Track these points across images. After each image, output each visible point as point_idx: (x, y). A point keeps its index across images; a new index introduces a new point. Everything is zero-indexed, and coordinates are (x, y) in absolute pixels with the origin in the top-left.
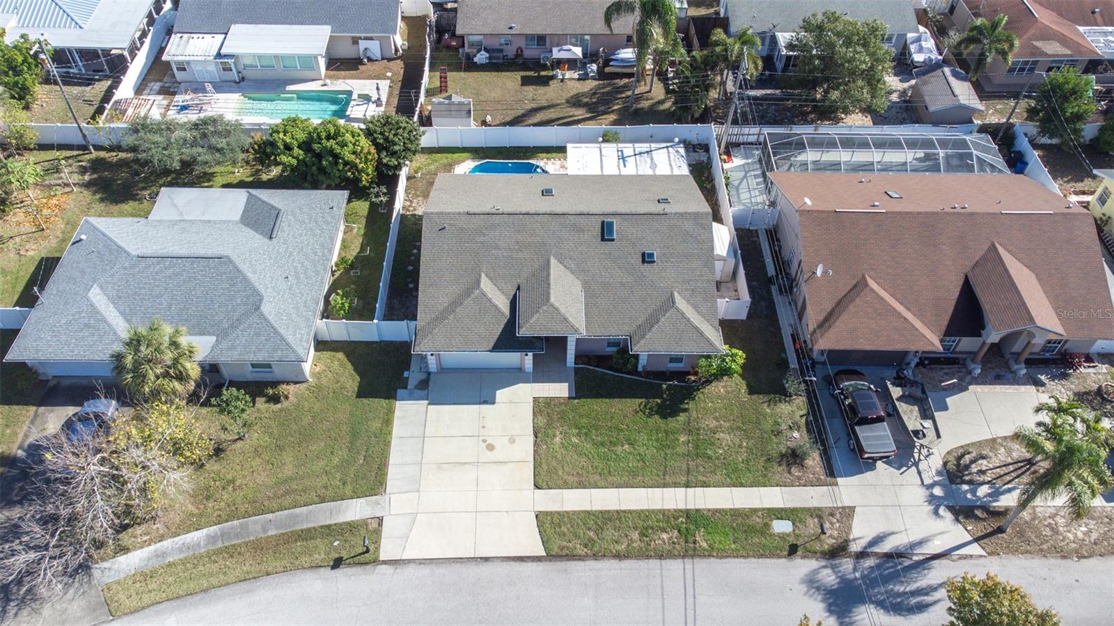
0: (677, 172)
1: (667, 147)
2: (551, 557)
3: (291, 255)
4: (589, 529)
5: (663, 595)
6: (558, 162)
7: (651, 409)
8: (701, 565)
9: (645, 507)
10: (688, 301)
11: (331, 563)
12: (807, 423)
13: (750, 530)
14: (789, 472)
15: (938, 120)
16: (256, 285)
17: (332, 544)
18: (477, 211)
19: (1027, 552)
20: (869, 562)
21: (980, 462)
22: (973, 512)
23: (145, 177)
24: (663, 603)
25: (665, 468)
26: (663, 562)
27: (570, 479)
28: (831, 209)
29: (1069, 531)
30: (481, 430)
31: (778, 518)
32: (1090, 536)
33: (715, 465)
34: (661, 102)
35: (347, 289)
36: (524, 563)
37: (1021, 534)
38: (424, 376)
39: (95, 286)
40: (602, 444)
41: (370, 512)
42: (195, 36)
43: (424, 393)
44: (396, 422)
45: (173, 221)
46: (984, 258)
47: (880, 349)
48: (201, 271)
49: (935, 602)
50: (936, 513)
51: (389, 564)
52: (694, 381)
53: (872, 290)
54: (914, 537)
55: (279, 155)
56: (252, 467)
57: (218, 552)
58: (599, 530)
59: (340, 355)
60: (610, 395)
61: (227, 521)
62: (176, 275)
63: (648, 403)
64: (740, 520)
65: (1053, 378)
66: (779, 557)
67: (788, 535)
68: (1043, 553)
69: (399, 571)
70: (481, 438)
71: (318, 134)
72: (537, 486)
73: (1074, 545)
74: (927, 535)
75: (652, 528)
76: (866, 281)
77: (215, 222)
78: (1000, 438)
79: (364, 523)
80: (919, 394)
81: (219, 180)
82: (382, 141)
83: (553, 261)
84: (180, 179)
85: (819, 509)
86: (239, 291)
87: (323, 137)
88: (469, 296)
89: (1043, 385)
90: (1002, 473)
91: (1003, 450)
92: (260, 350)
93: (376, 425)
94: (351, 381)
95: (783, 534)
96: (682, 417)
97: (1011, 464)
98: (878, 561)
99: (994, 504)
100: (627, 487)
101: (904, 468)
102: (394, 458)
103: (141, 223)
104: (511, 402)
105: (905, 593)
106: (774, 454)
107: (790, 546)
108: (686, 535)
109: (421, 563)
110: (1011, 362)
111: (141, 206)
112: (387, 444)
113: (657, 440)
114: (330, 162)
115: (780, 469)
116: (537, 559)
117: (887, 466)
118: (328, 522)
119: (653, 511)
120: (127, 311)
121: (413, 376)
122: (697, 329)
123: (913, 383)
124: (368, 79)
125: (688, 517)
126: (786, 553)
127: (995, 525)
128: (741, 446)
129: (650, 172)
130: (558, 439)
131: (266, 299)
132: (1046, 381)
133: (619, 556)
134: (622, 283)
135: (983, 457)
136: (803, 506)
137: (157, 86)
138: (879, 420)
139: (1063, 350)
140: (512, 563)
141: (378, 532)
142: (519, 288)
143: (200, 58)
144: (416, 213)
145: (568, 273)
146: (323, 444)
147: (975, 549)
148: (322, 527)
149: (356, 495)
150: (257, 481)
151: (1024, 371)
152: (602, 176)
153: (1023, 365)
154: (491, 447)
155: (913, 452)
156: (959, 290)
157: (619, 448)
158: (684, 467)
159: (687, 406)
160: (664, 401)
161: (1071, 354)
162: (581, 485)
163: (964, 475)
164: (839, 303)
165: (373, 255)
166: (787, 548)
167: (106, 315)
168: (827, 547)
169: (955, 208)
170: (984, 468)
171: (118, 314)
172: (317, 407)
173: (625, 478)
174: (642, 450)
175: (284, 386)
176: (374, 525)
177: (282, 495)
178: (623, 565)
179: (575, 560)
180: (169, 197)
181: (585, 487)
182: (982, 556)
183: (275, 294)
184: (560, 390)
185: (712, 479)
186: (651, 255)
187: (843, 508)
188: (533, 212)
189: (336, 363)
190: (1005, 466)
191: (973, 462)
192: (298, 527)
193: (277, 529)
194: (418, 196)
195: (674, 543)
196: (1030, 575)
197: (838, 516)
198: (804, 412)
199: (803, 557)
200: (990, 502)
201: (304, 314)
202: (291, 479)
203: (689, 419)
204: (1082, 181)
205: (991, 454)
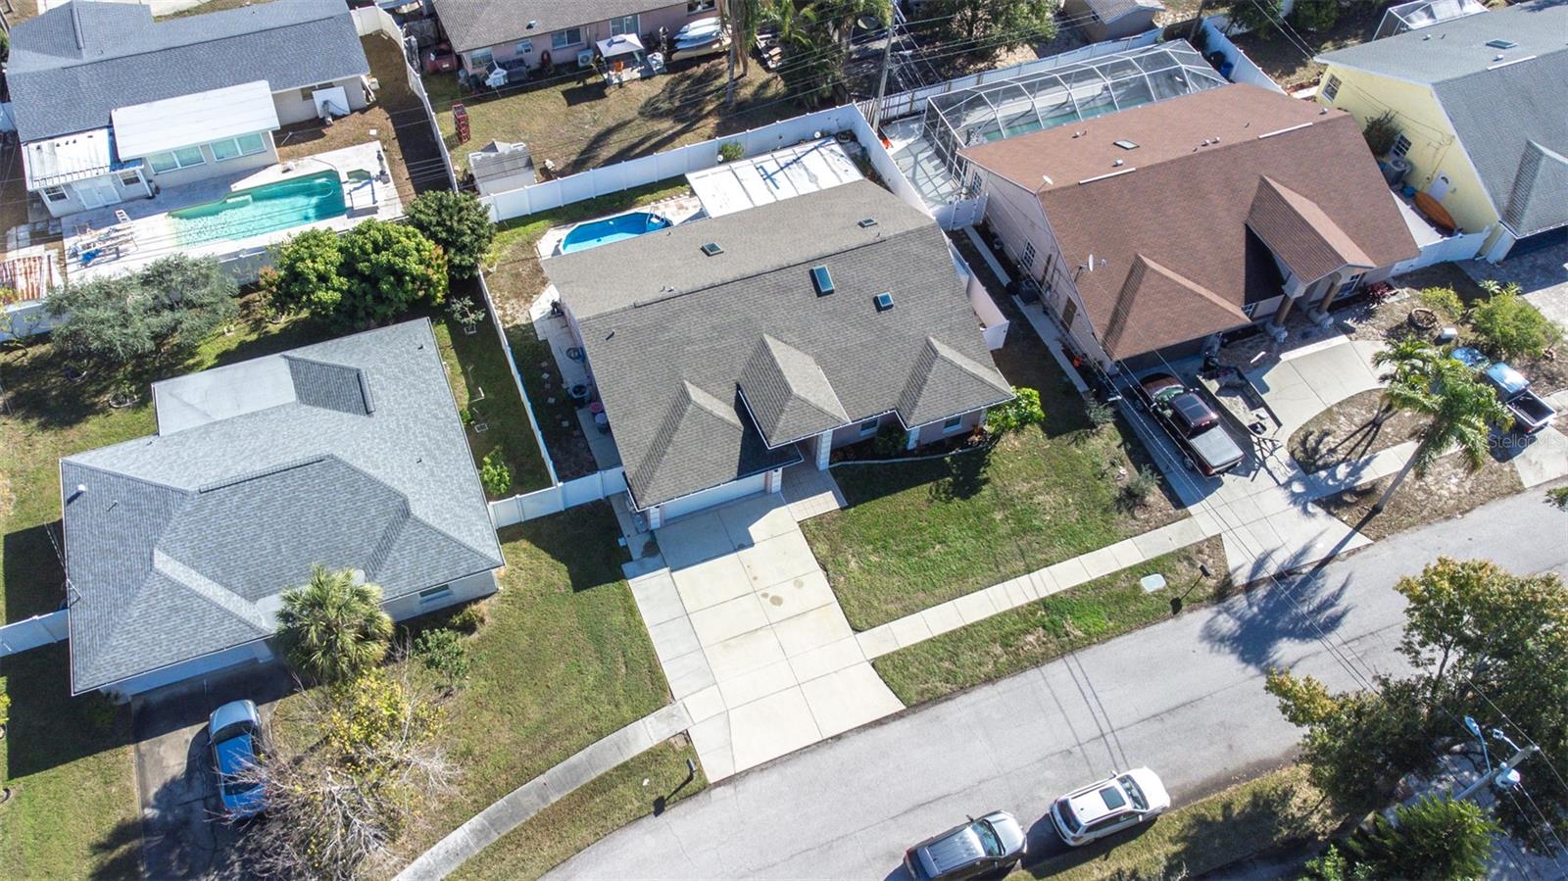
0: (847, 179)
1: (816, 148)
2: (912, 707)
3: (406, 426)
4: (941, 660)
5: (1060, 707)
6: (671, 203)
7: (945, 492)
8: (1088, 658)
9: (993, 612)
10: (949, 344)
11: (653, 809)
12: (1129, 453)
13: (1121, 599)
14: (1134, 518)
15: (1118, 32)
16: (388, 482)
17: (641, 785)
18: (647, 300)
19: (1411, 525)
20: (1261, 592)
21: (1326, 440)
22: (1341, 499)
23: (90, 376)
24: (1065, 716)
25: (995, 557)
26: (1043, 668)
27: (891, 607)
28: (1073, 182)
29: (1442, 488)
30: (755, 583)
31: (1145, 575)
32: (1463, 487)
33: (1049, 536)
34: (765, 85)
35: (492, 453)
36: (885, 727)
37: (1397, 507)
38: (647, 538)
39: (156, 551)
40: (909, 553)
41: (667, 730)
42: (61, 141)
43: (657, 559)
44: (642, 607)
45: (200, 428)
46: (1257, 198)
47: (1184, 340)
48: (302, 486)
49: (1344, 614)
50: (1305, 511)
51: (724, 785)
52: (980, 442)
53: (1153, 270)
54: (1295, 548)
55: (313, 293)
56: (484, 726)
57: (499, 846)
58: (953, 656)
59: (524, 544)
60: (891, 490)
61: (489, 804)
62: (268, 501)
63: (938, 486)
64: (1104, 592)
65: (1359, 320)
66: (1165, 619)
67: (1164, 590)
68: (1426, 521)
69: (740, 788)
70: (759, 593)
71: (361, 248)
72: (856, 630)
73: (1452, 502)
74: (1307, 541)
75: (1012, 634)
76: (1142, 261)
77: (265, 413)
78: (1335, 405)
79: (667, 745)
80: (1237, 381)
81: (209, 351)
82: (444, 235)
83: (770, 340)
84: (146, 363)
85: (1184, 549)
86: (368, 498)
87: (370, 251)
88: (681, 416)
89: (1353, 330)
90: (1352, 445)
91: (1342, 418)
92: (435, 569)
93: (618, 619)
94: (558, 575)
95: (1159, 591)
96: (986, 490)
97: (1358, 432)
98: (1269, 588)
99: (1359, 483)
100: (961, 596)
101: (1253, 473)
102: (663, 653)
103: (155, 443)
104: (773, 537)
105: (1310, 613)
106: (1108, 501)
107: (1172, 603)
108: (1054, 629)
109: (762, 770)
110: (1313, 314)
111: (111, 419)
112: (645, 639)
113: (970, 528)
114: (391, 284)
115: (1122, 517)
116: (898, 716)
117: (1234, 477)
118: (621, 761)
119: (1005, 614)
120: (220, 573)
121: (632, 541)
122: (974, 376)
123: (1227, 370)
124: (346, 146)
125: (1046, 608)
126: (1170, 612)
127: (1369, 507)
128: (1067, 505)
129: (813, 188)
130: (853, 564)
131: (410, 498)
132: (1354, 325)
133: (989, 680)
134: (862, 345)
135: (1327, 434)
136: (1165, 552)
137: (23, 232)
138: (1213, 425)
139: (1362, 285)
140: (871, 731)
141: (689, 749)
142: (738, 387)
143: (88, 175)
144: (518, 322)
145: (793, 350)
146: (562, 666)
147: (1359, 540)
148: (616, 769)
149: (639, 714)
150: (501, 740)
151: (1331, 321)
152: (756, 208)
153: (1327, 314)
154: (777, 601)
155: (1254, 451)
156: (1244, 244)
157: (931, 553)
158: (1016, 550)
159: (985, 476)
160: (956, 477)
161: (1372, 286)
162: (909, 611)
163: (1315, 461)
164: (1121, 298)
165: (491, 396)
166: (1169, 606)
167: (193, 586)
168: (1211, 590)
169: (1206, 145)
170: (1333, 446)
171: (207, 581)
172: (528, 620)
173: (954, 586)
174: (958, 545)
175: (474, 607)
176: (680, 744)
177: (544, 748)
178: (1000, 689)
179: (942, 702)
180: (171, 394)
181: (913, 612)
182: (1368, 545)
183: (417, 488)
184: (826, 502)
185: (1053, 554)
186: (886, 299)
187: (1208, 540)
188: (719, 281)
189: (522, 555)
190: (1352, 436)
191: (1319, 442)
192: (586, 780)
193: (559, 791)
194: (508, 298)
195: (1044, 643)
196: (1424, 549)
197: (1207, 551)
198: (1119, 440)
199: (1191, 611)
200: (1354, 482)
201: (467, 502)
202: (544, 722)
203: (996, 491)
204: (1294, 72)
205: (1334, 427)
